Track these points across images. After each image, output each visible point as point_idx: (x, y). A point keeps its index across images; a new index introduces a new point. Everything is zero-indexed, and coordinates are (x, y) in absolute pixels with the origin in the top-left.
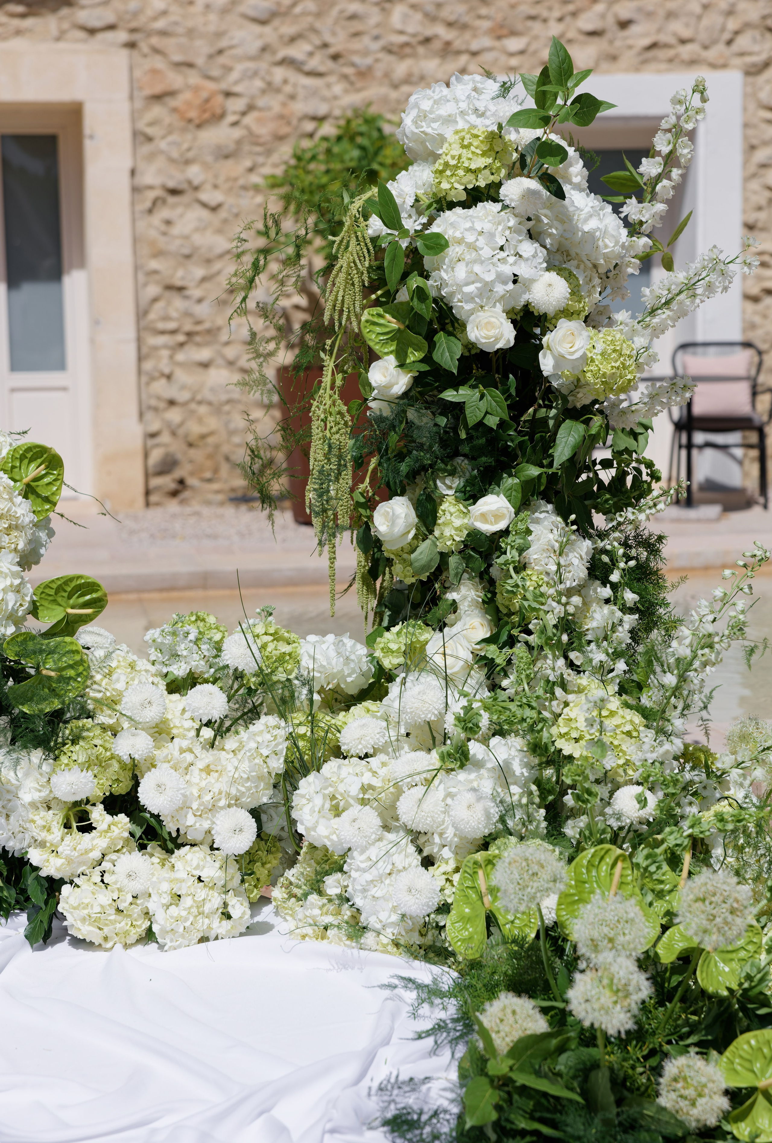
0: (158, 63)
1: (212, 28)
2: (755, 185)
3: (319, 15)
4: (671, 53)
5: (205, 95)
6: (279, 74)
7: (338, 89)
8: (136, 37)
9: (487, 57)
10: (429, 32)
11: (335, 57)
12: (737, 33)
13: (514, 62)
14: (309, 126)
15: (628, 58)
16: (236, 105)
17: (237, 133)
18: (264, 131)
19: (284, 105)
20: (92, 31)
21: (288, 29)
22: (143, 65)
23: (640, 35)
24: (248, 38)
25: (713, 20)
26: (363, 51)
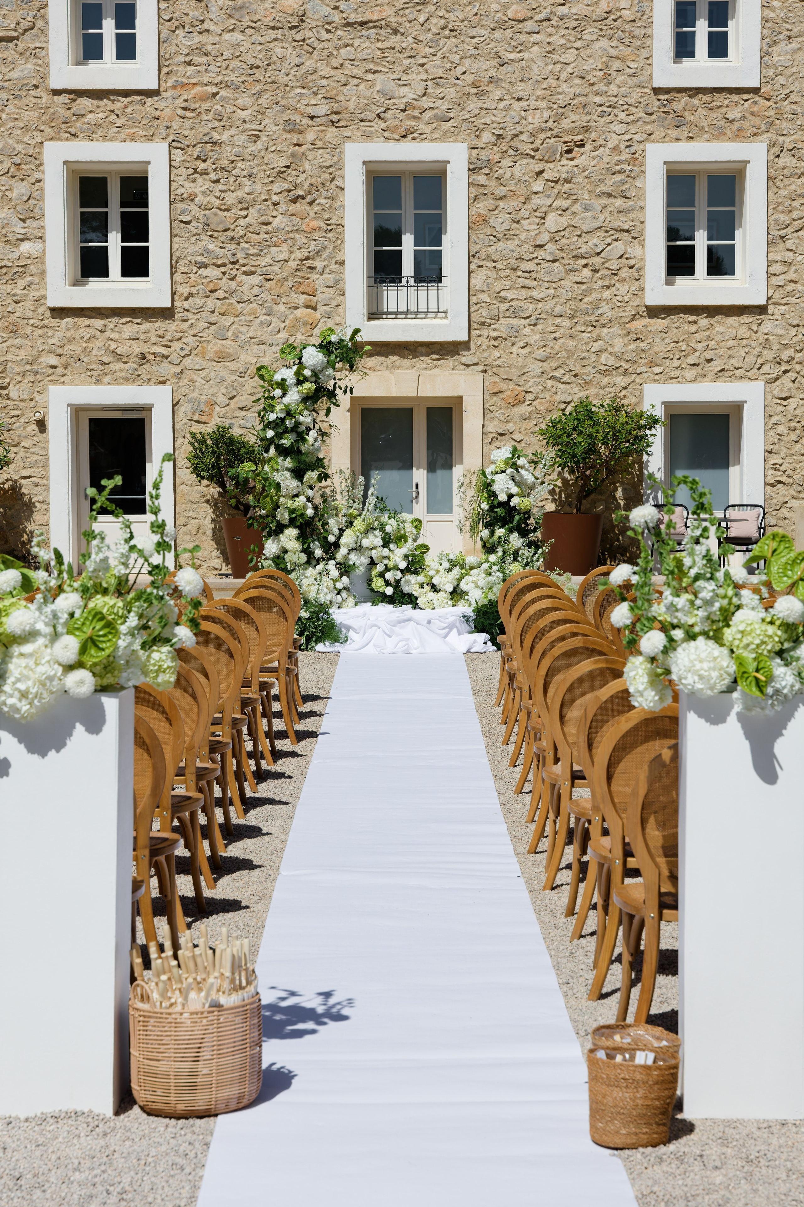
0: (496, 379)
1: (520, 364)
2: (771, 433)
3: (568, 358)
4: (731, 373)
5: (516, 393)
6: (550, 383)
7: (576, 390)
8: (486, 368)
9: (645, 375)
10: (618, 365)
11: (575, 376)
12: (762, 364)
13: (657, 377)
14: (563, 406)
15: (711, 375)
16: (530, 397)
17: (530, 409)
18: (542, 408)
19: (552, 396)
20: (468, 366)
21: (554, 364)
22: (489, 380)
23: (716, 365)
24: (536, 368)
25: (751, 359)
26: (588, 373)
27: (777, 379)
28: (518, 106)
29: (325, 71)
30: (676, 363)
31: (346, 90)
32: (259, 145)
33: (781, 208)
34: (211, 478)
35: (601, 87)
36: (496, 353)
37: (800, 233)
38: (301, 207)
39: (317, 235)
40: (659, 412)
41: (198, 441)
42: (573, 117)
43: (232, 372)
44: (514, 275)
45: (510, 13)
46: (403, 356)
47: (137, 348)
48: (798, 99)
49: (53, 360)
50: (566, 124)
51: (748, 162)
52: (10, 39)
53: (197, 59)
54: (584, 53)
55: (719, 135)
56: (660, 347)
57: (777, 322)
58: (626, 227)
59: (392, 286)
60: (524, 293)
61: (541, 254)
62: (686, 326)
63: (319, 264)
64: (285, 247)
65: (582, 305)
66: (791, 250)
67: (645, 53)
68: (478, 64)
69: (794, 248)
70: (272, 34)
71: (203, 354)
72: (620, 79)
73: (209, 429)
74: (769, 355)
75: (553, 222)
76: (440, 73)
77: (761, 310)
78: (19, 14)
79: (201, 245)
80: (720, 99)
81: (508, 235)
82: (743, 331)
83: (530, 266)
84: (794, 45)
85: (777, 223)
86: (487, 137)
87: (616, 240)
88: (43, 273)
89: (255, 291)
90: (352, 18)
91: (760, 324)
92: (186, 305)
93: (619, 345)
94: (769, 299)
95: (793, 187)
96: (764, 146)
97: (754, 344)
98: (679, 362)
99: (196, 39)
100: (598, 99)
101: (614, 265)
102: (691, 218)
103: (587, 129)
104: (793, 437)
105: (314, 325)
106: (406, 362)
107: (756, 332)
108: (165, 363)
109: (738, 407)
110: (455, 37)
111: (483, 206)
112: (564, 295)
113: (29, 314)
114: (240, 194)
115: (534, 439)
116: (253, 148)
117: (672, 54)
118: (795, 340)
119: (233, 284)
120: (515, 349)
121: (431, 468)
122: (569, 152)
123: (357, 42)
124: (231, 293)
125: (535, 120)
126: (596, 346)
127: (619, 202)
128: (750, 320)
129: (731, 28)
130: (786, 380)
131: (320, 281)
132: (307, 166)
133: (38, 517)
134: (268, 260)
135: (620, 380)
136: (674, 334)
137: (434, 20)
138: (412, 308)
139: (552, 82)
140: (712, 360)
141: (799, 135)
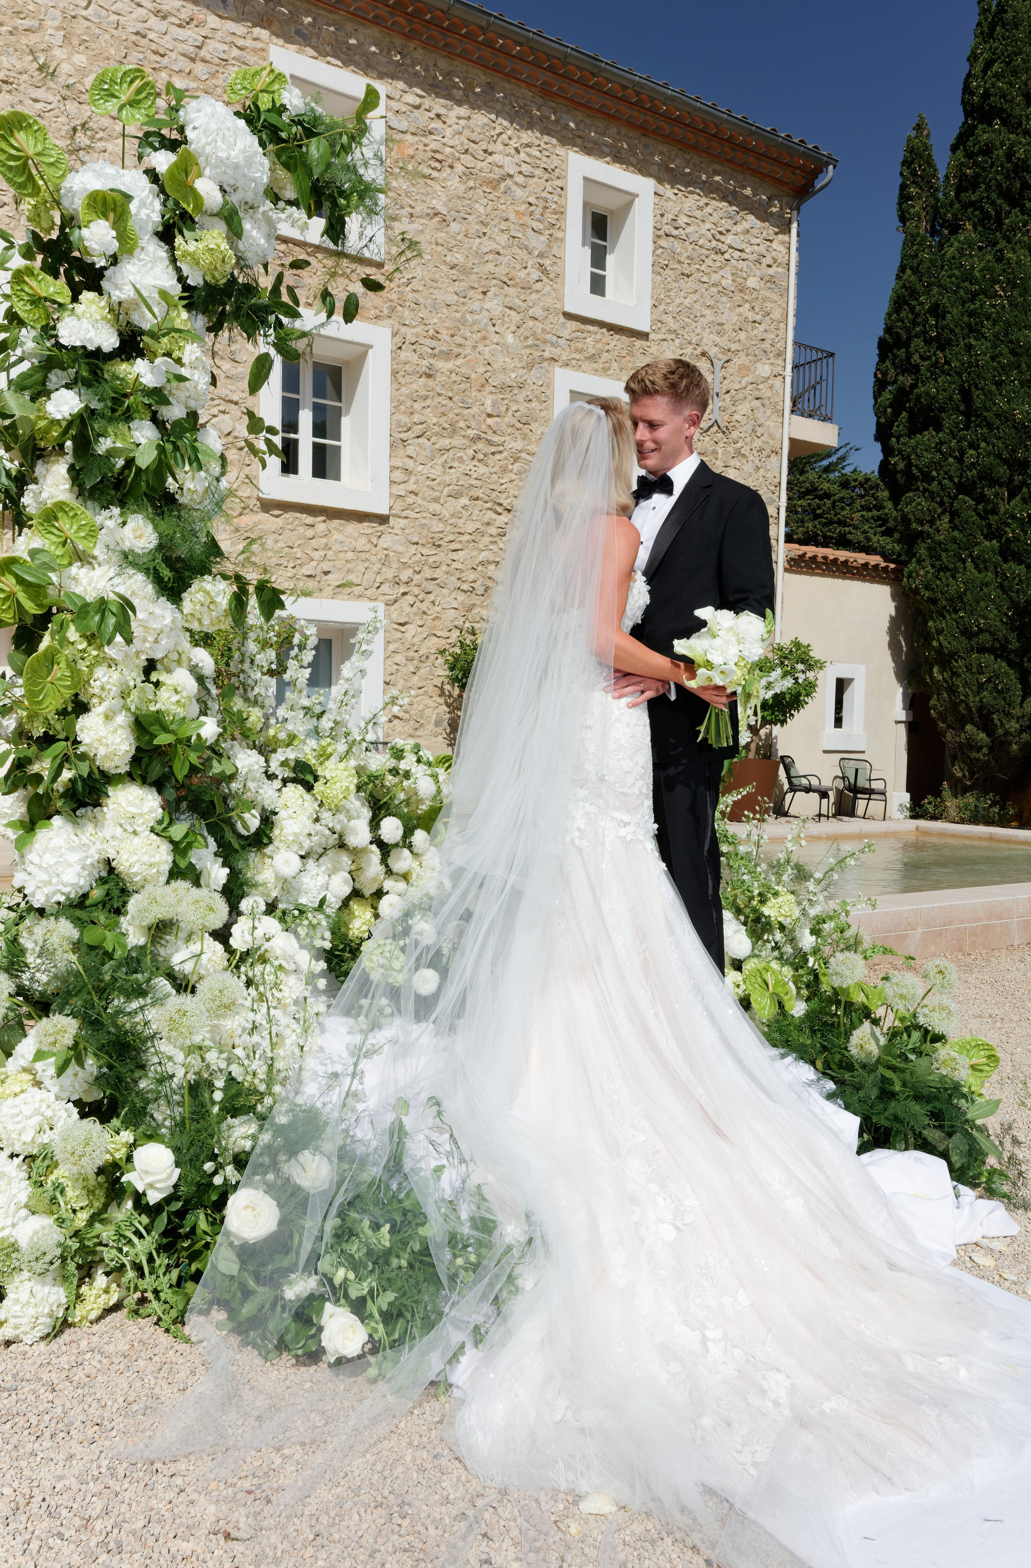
2: (389, 662)
4: (349, 590)
12: (381, 583)
15: (328, 591)
23: (334, 579)
25: (370, 575)
27: (396, 601)
30: (290, 572)
33: (402, 408)
37: (420, 440)
48: (421, 288)
51: (371, 347)
56: (273, 550)
57: (397, 537)
58: (235, 398)
62: (302, 529)
66: (411, 458)
69: (414, 455)
74: (389, 573)
77: (383, 519)
80: (341, 266)
82: (361, 544)
84: (416, 226)
85: (399, 425)
87: (224, 412)
91: (379, 537)
94: (391, 508)
95: (414, 386)
96: (388, 332)
97: (373, 559)
98: (294, 571)
104: (411, 668)
107: (376, 546)
109: (354, 629)
110: (10, 92)
118: (414, 559)
127: (227, 365)
128: (370, 531)
130: (404, 604)
136: (290, 537)
140: (329, 572)
141: (420, 329)
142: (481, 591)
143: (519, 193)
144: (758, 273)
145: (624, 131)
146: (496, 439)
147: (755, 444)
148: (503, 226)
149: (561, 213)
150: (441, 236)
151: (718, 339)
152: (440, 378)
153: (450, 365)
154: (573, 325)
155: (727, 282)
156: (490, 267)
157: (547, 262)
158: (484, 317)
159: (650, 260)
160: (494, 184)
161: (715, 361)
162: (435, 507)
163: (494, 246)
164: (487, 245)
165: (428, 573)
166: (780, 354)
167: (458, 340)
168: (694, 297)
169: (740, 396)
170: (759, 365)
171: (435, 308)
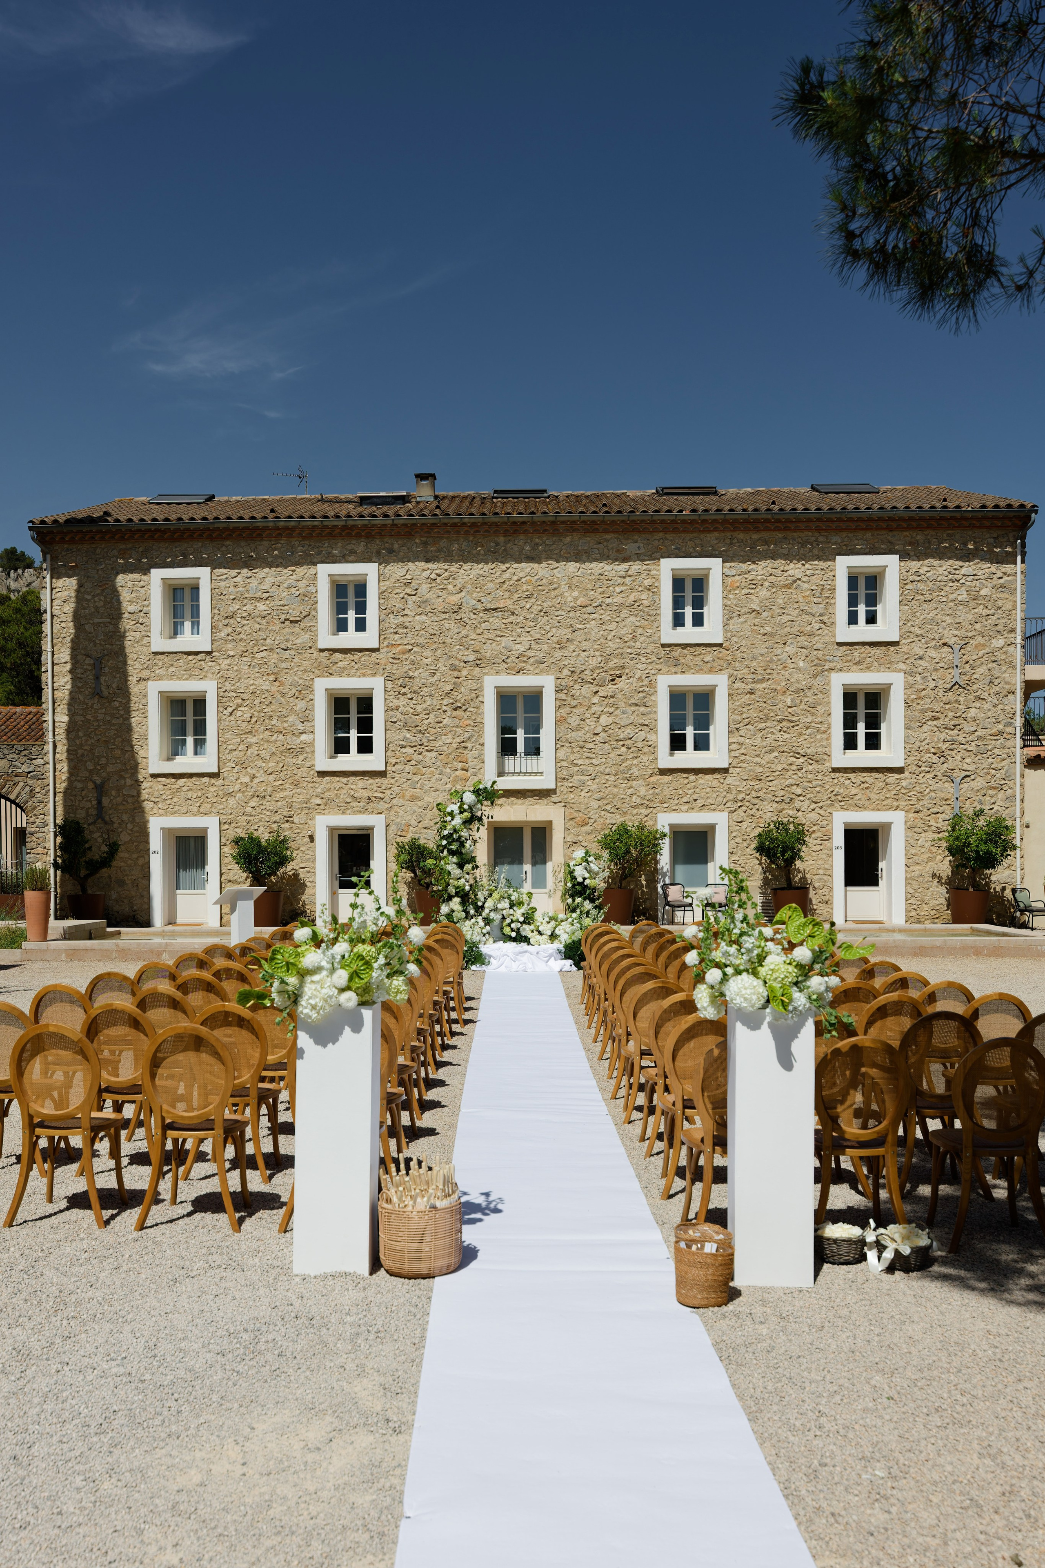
0: (572, 811)
1: (586, 802)
2: (732, 842)
3: (613, 798)
4: (708, 807)
5: (583, 819)
6: (603, 813)
7: (618, 817)
8: (566, 804)
9: (658, 809)
10: (642, 803)
11: (618, 809)
12: (726, 803)
13: (665, 810)
14: (611, 826)
15: (696, 809)
16: (592, 821)
17: (592, 828)
18: (599, 828)
19: (604, 821)
20: (555, 803)
21: (605, 802)
22: (568, 811)
23: (700, 803)
24: (595, 804)
25: (720, 799)
26: (625, 807)
27: (735, 811)
28: (583, 654)
29: (473, 636)
30: (676, 802)
31: (485, 647)
32: (436, 678)
33: (736, 712)
34: (407, 868)
35: (631, 643)
36: (572, 796)
37: (747, 727)
38: (459, 713)
39: (468, 729)
40: (667, 830)
41: (401, 847)
42: (616, 660)
43: (419, 807)
44: (582, 751)
45: (579, 602)
46: (518, 798)
47: (366, 794)
49: (319, 801)
50: (611, 664)
51: (717, 686)
52: (297, 622)
53: (401, 631)
54: (621, 625)
55: (700, 671)
56: (667, 792)
57: (735, 778)
58: (647, 723)
59: (511, 757)
60: (588, 761)
61: (597, 738)
62: (681, 781)
63: (469, 745)
64: (450, 736)
65: (622, 768)
67: (656, 624)
68: (560, 631)
69: (744, 735)
70: (443, 616)
71: (403, 797)
72: (642, 639)
73: (406, 840)
74: (730, 797)
75: (604, 720)
76: (538, 636)
77: (725, 771)
78: (302, 608)
79: (402, 735)
80: (700, 650)
81: (578, 728)
82: (715, 783)
83: (591, 745)
84: (742, 620)
85: (734, 720)
86: (566, 672)
87: (641, 731)
88: (313, 752)
89: (433, 760)
90: (488, 606)
91: (725, 779)
92: (394, 769)
93: (643, 791)
94: (730, 764)
95: (743, 700)
96: (726, 676)
97: (721, 790)
98: (678, 801)
99: (400, 619)
100: (629, 651)
101: (640, 745)
102: (684, 717)
103: (623, 667)
104: (745, 844)
105: (466, 780)
106: (520, 801)
107: (723, 784)
108: (382, 802)
109: (712, 827)
110: (547, 616)
111: (563, 712)
112: (611, 762)
113: (305, 775)
114: (424, 706)
115: (594, 845)
116: (432, 680)
117: (672, 625)
118: (746, 788)
119: (420, 757)
120: (583, 793)
121: (534, 864)
122: (613, 680)
123: (491, 620)
124: (419, 762)
125: (593, 662)
126: (630, 792)
127: (642, 709)
128: (719, 776)
129: (705, 610)
130: (740, 812)
131: (470, 755)
132: (463, 690)
133: (308, 891)
134: (440, 743)
135: (643, 811)
136: (675, 784)
137: (535, 607)
138: (523, 770)
139: (603, 641)
140: (697, 800)
141: (746, 671)
142: (788, 800)
143: (806, 585)
144: (990, 585)
145: (876, 533)
146: (794, 719)
147: (992, 691)
148: (796, 606)
149: (833, 590)
150: (757, 621)
151: (957, 633)
152: (758, 693)
153: (764, 685)
154: (845, 648)
155: (963, 596)
156: (788, 629)
157: (825, 618)
158: (784, 656)
159: (897, 599)
160: (788, 586)
161: (954, 647)
162: (758, 760)
163: (790, 618)
164: (785, 618)
165: (754, 794)
166: (1013, 631)
167: (769, 671)
168: (935, 612)
169: (979, 662)
170: (993, 641)
171: (754, 658)
